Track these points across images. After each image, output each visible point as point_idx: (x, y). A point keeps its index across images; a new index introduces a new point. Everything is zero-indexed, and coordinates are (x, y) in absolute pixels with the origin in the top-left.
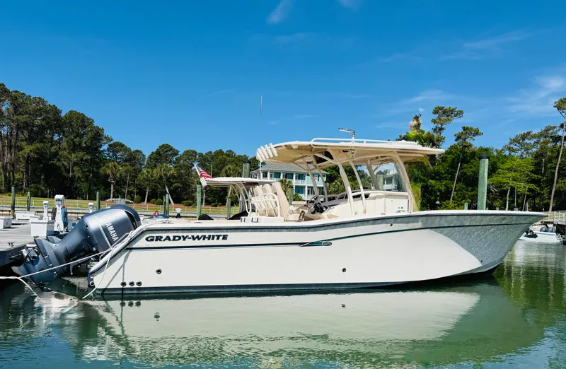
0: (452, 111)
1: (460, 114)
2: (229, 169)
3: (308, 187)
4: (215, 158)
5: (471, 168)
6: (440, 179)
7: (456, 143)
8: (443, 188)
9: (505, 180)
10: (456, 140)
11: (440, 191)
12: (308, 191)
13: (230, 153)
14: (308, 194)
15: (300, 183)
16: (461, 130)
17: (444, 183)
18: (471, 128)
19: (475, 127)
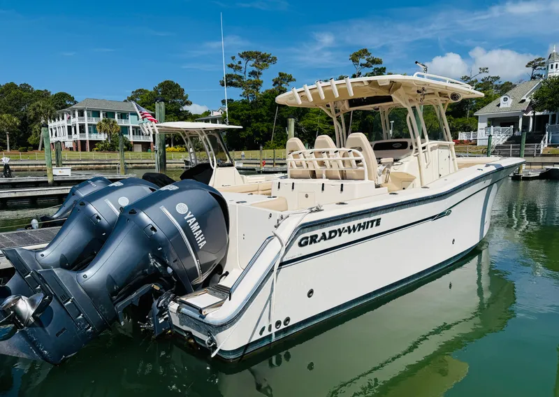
0: (268, 56)
1: (274, 59)
2: (38, 106)
3: (133, 127)
4: (5, 93)
5: (287, 111)
6: (263, 121)
7: (274, 87)
8: (265, 130)
9: (315, 123)
10: (274, 85)
11: (263, 131)
12: (133, 131)
13: (25, 88)
14: (133, 134)
15: (123, 123)
16: (278, 76)
17: (265, 125)
18: (286, 75)
19: (288, 74)
